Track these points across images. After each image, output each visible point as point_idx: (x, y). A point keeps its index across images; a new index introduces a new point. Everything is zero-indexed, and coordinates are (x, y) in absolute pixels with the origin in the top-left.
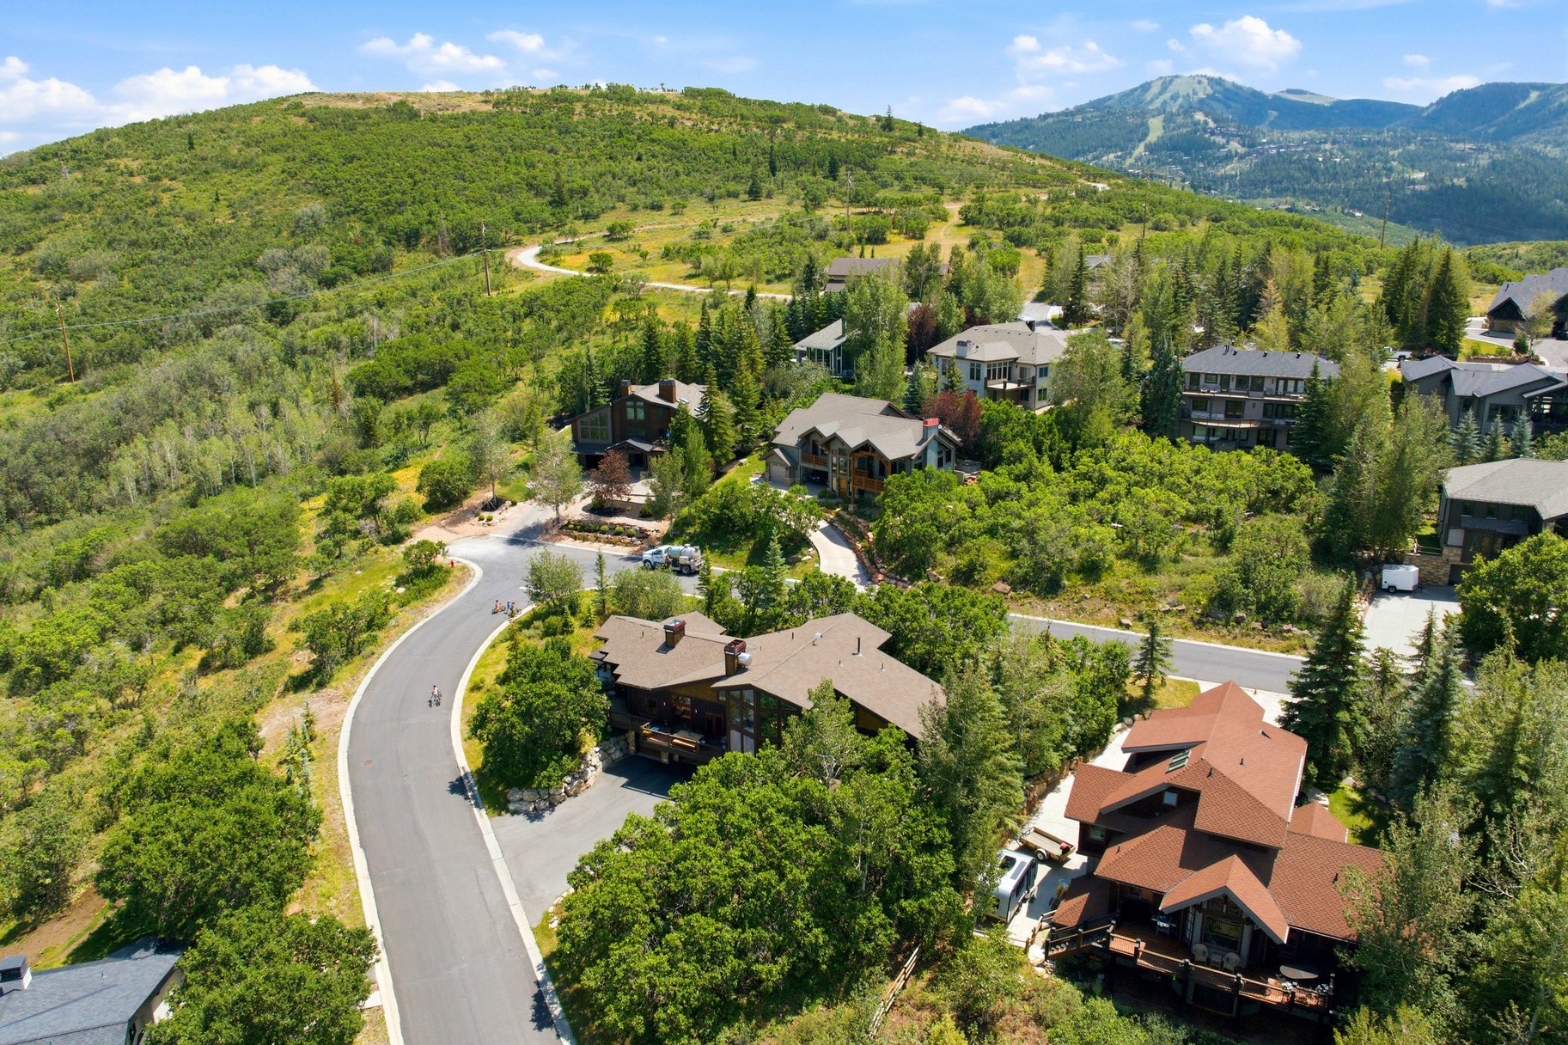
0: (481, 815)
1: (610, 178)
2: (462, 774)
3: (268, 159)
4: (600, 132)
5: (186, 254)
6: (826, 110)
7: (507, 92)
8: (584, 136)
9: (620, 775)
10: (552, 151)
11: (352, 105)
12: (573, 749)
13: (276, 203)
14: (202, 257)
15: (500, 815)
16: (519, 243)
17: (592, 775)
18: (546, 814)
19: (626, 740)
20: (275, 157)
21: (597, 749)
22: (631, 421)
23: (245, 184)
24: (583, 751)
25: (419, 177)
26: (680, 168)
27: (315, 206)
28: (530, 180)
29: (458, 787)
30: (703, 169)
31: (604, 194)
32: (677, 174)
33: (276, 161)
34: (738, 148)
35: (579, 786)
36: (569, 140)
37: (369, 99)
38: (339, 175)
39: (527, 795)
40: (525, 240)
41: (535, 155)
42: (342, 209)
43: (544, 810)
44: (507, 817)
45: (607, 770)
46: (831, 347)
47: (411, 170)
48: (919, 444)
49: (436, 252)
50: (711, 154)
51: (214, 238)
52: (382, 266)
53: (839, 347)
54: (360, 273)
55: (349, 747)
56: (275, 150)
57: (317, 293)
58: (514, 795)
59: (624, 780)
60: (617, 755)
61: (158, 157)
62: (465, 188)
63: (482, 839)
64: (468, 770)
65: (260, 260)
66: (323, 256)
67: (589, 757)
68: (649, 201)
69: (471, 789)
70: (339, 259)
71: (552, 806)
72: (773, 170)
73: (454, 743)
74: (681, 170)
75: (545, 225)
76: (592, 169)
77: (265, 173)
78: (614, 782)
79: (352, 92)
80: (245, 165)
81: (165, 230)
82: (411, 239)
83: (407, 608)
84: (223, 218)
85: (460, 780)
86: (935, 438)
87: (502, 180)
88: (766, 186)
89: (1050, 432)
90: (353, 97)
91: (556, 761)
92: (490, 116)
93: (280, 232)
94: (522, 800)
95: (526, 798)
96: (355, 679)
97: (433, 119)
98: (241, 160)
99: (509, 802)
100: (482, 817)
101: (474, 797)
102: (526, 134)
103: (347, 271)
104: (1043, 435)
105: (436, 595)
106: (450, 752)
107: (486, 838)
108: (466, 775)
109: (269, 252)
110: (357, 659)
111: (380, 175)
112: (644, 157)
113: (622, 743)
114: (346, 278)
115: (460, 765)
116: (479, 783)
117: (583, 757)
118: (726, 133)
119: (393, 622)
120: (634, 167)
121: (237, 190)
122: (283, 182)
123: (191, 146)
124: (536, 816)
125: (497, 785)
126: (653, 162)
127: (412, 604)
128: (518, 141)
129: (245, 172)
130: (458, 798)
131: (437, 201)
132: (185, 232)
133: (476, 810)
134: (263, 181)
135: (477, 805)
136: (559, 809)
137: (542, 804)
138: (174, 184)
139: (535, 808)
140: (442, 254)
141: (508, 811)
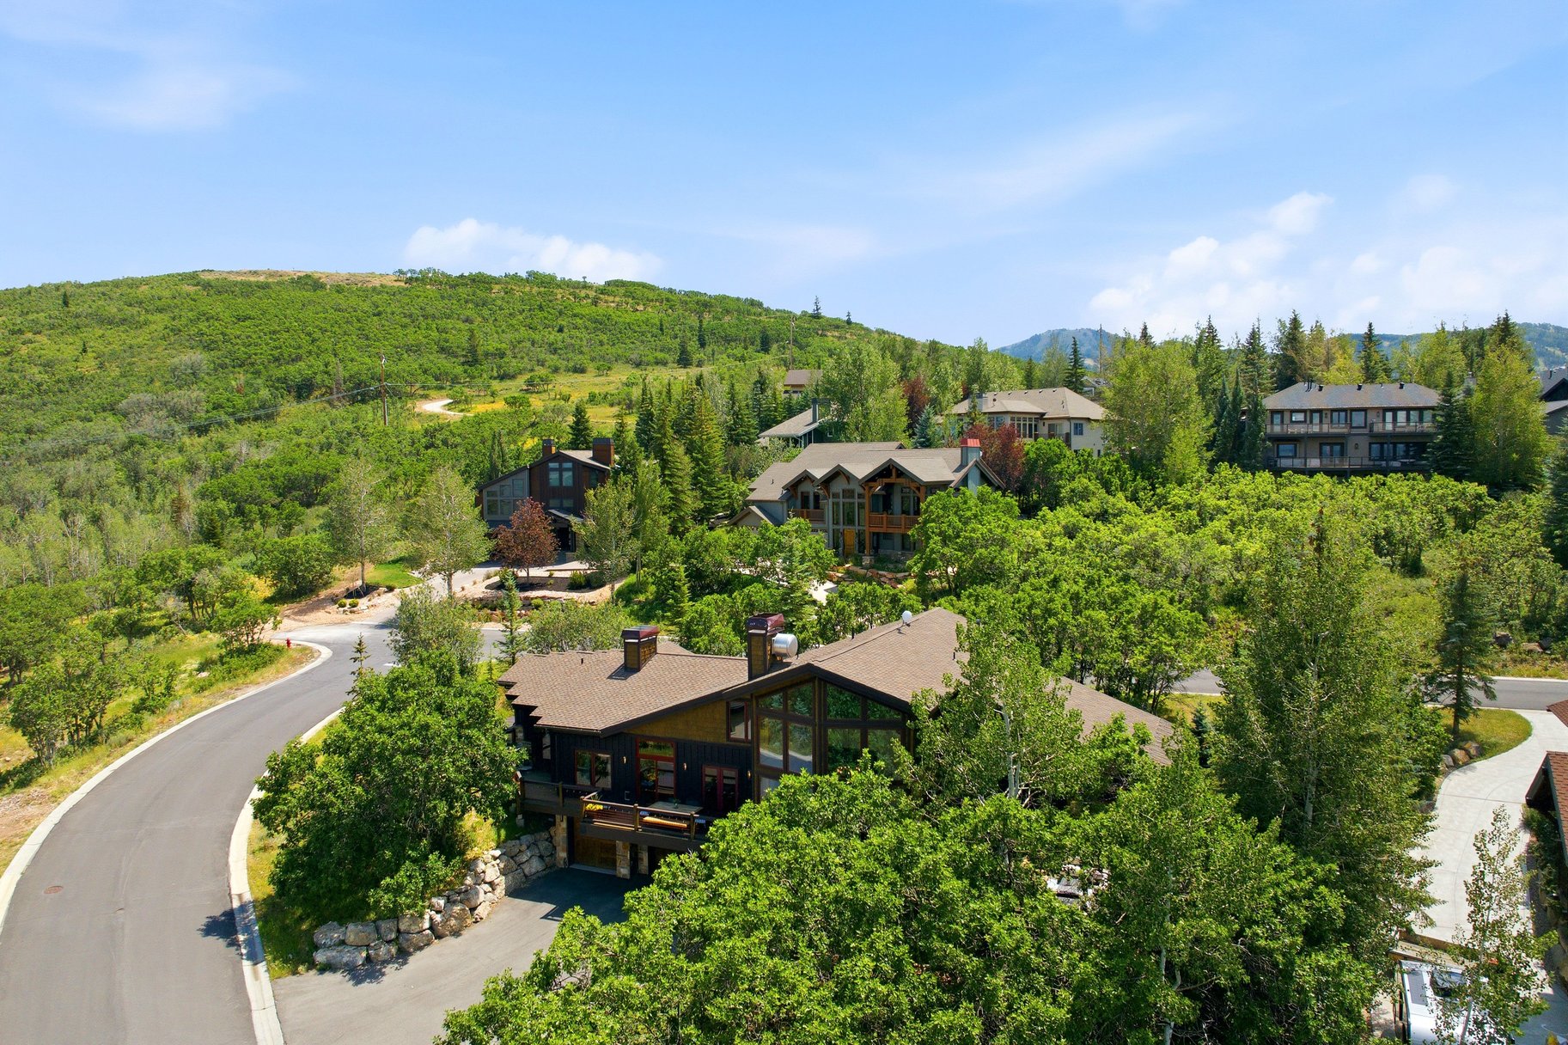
0: (256, 975)
1: (528, 344)
2: (236, 904)
3: (150, 317)
4: (519, 306)
5: (35, 399)
6: (753, 303)
7: (421, 272)
8: (501, 309)
9: (540, 900)
10: (467, 320)
11: (252, 279)
12: (450, 845)
13: (152, 356)
14: (56, 403)
15: (295, 973)
16: (426, 397)
17: (486, 900)
18: (389, 970)
19: (550, 839)
20: (158, 317)
21: (498, 853)
22: (554, 488)
23: (117, 338)
24: (470, 855)
25: (317, 335)
26: (604, 338)
27: (198, 356)
28: (442, 343)
29: (224, 926)
30: (628, 341)
31: (522, 358)
32: (602, 344)
33: (160, 321)
34: (666, 325)
35: (461, 918)
36: (486, 312)
37: (271, 274)
38: (228, 331)
39: (353, 932)
40: (432, 393)
41: (449, 323)
42: (227, 361)
43: (385, 962)
44: (309, 980)
45: (514, 892)
46: (800, 434)
47: (310, 329)
48: (957, 470)
49: (330, 403)
50: (637, 329)
51: (72, 385)
52: (265, 414)
53: (810, 433)
54: (240, 421)
55: (29, 867)
56: (160, 310)
57: (186, 440)
58: (328, 934)
59: (547, 907)
60: (534, 866)
61: (23, 314)
62: (369, 346)
63: (249, 1020)
64: (248, 897)
65: (123, 404)
66: (198, 402)
67: (481, 867)
68: (571, 364)
69: (247, 929)
70: (217, 407)
71: (403, 955)
72: (703, 345)
73: (232, 859)
74: (605, 341)
75: (455, 380)
76: (510, 336)
77: (146, 329)
78: (527, 912)
79: (253, 269)
80: (124, 321)
81: (16, 376)
82: (303, 390)
83: (206, 693)
84: (88, 366)
85: (230, 914)
86: (976, 465)
87: (411, 339)
88: (696, 357)
89: (1118, 469)
90: (255, 273)
91: (414, 861)
92: (400, 291)
93: (152, 381)
94: (343, 943)
95: (351, 938)
96: (83, 772)
97: (339, 289)
98: (120, 316)
99: (316, 947)
100: (258, 980)
101: (250, 943)
102: (440, 304)
103: (224, 418)
104: (1110, 472)
105: (254, 676)
106: (223, 870)
107: (257, 1017)
108: (243, 908)
109: (133, 397)
110: (100, 750)
111: (274, 332)
112: (565, 330)
113: (543, 845)
114: (222, 425)
115: (234, 891)
116: (264, 919)
117: (469, 866)
118: (653, 314)
119: (177, 705)
120: (553, 336)
121: (109, 343)
122: (164, 338)
123: (66, 303)
124: (367, 972)
125: (301, 919)
126: (574, 332)
127: (214, 688)
128: (430, 310)
129: (122, 328)
130: (217, 943)
131: (335, 355)
132: (38, 378)
133: (247, 965)
134: (141, 337)
135: (254, 958)
136: (417, 961)
137: (383, 950)
138: (38, 337)
139: (368, 959)
140: (336, 403)
141: (312, 965)
